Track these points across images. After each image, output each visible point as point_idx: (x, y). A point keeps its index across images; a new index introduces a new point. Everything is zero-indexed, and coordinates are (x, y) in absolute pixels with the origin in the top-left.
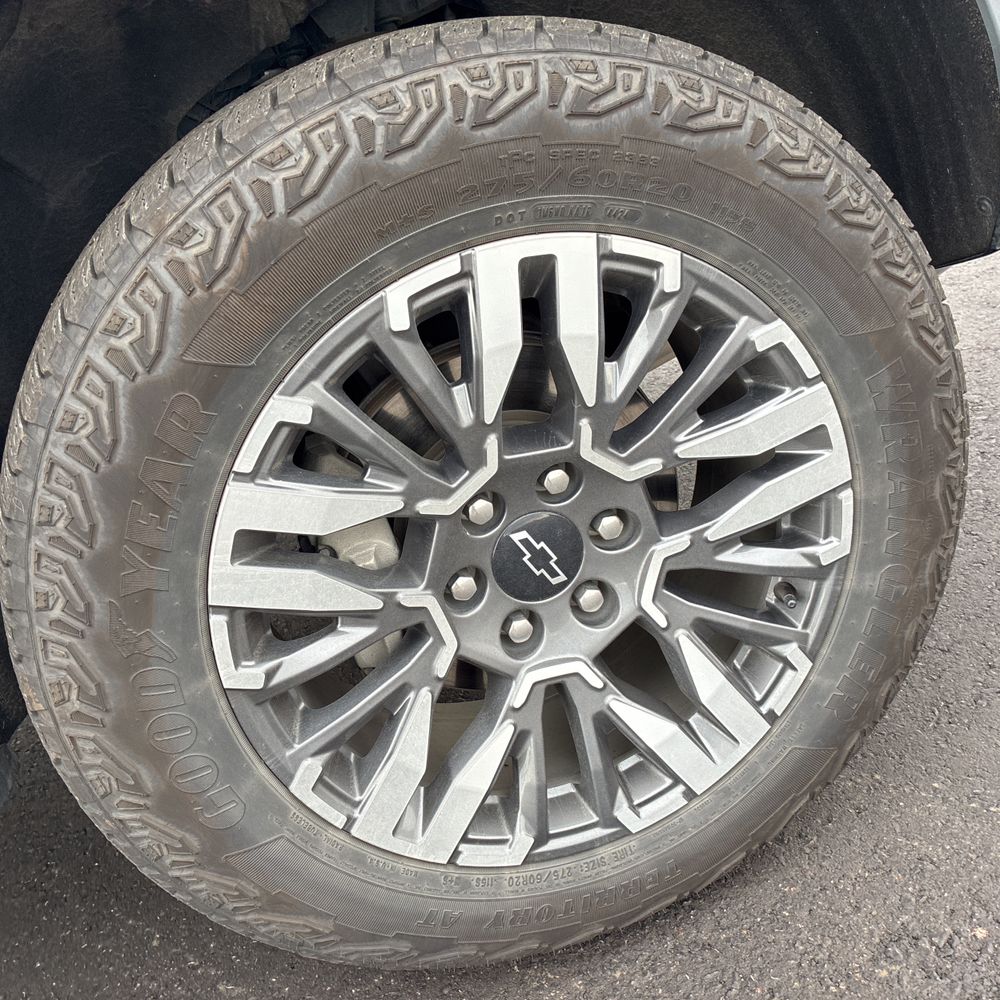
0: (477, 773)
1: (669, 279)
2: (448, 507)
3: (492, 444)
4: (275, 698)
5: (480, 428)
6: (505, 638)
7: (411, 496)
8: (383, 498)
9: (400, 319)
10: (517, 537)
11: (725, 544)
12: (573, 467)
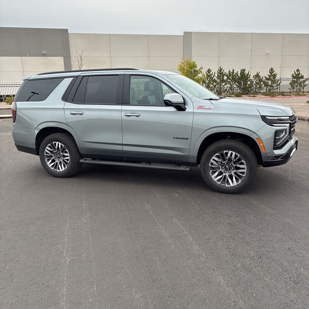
0: (219, 177)
1: (239, 156)
2: (224, 162)
3: (227, 160)
4: (211, 167)
5: (227, 159)
6: (224, 171)
7: (222, 161)
8: (220, 160)
9: (224, 152)
10: (227, 166)
11: (238, 172)
12: (231, 164)
